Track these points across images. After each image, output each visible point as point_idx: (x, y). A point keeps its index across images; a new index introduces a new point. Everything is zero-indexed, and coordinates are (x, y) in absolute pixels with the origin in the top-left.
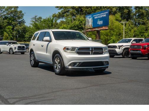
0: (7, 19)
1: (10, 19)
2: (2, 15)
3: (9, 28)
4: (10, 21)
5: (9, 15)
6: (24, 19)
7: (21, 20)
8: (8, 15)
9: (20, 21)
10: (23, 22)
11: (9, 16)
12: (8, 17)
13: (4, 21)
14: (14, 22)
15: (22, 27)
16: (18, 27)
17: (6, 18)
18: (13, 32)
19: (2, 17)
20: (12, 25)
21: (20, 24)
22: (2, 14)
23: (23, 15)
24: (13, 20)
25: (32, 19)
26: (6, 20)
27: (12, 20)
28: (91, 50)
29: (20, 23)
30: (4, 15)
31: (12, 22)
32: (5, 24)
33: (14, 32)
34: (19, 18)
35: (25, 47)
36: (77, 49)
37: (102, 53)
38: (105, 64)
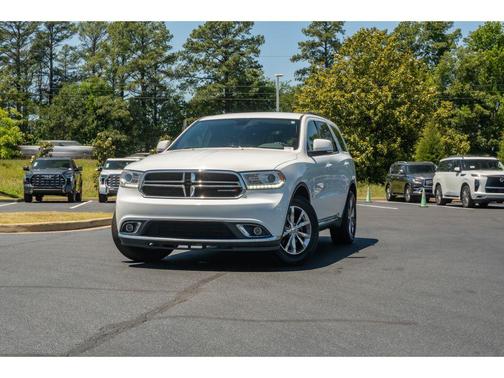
28: (183, 181)
36: (142, 178)
37: (236, 192)
38: (246, 234)
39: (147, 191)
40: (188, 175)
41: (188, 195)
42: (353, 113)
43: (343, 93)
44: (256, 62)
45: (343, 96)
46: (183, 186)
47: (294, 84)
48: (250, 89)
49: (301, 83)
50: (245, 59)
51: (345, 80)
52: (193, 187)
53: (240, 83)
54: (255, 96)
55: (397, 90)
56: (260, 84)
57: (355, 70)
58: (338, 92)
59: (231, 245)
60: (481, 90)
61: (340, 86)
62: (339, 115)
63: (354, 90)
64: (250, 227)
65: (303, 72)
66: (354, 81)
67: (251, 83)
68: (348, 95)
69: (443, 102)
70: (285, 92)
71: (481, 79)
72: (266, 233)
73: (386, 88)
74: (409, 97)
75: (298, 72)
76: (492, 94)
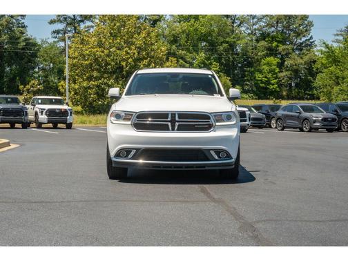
0: (267, 39)
1: (274, 38)
2: (255, 29)
3: (269, 64)
4: (275, 44)
5: (273, 29)
6: (311, 38)
7: (303, 39)
8: (270, 28)
9: (301, 44)
10: (309, 45)
11: (273, 32)
12: (269, 34)
13: (259, 45)
14: (284, 47)
15: (306, 58)
16: (294, 60)
17: (264, 36)
18: (281, 75)
19: (255, 34)
20: (280, 53)
21: (301, 50)
22: (254, 27)
23: (311, 24)
24: (283, 42)
25: (337, 35)
26: (263, 43)
27: (279, 42)
28: (169, 119)
29: (300, 47)
30: (258, 29)
31: (278, 46)
32: (259, 54)
33: (284, 74)
34: (298, 35)
35: (248, 113)
36: (134, 117)
37: (208, 127)
38: (216, 157)
39: (138, 127)
40: (173, 115)
41: (173, 129)
42: (110, 64)
43: (102, 49)
44: (23, 23)
45: (103, 52)
46: (169, 124)
47: (51, 40)
48: (18, 43)
49: (56, 40)
50: (14, 21)
51: (104, 40)
52: (177, 124)
53: (11, 38)
54: (23, 49)
55: (140, 49)
56: (26, 40)
57: (111, 34)
58: (98, 49)
59: (204, 166)
60: (183, 50)
61: (100, 45)
62: (99, 65)
63: (111, 47)
64: (218, 152)
65: (57, 32)
66: (111, 41)
67: (19, 38)
68: (106, 51)
69: (170, 58)
70: (44, 46)
71: (183, 42)
72: (229, 157)
73: (133, 47)
74: (148, 54)
75: (54, 32)
76: (190, 53)
